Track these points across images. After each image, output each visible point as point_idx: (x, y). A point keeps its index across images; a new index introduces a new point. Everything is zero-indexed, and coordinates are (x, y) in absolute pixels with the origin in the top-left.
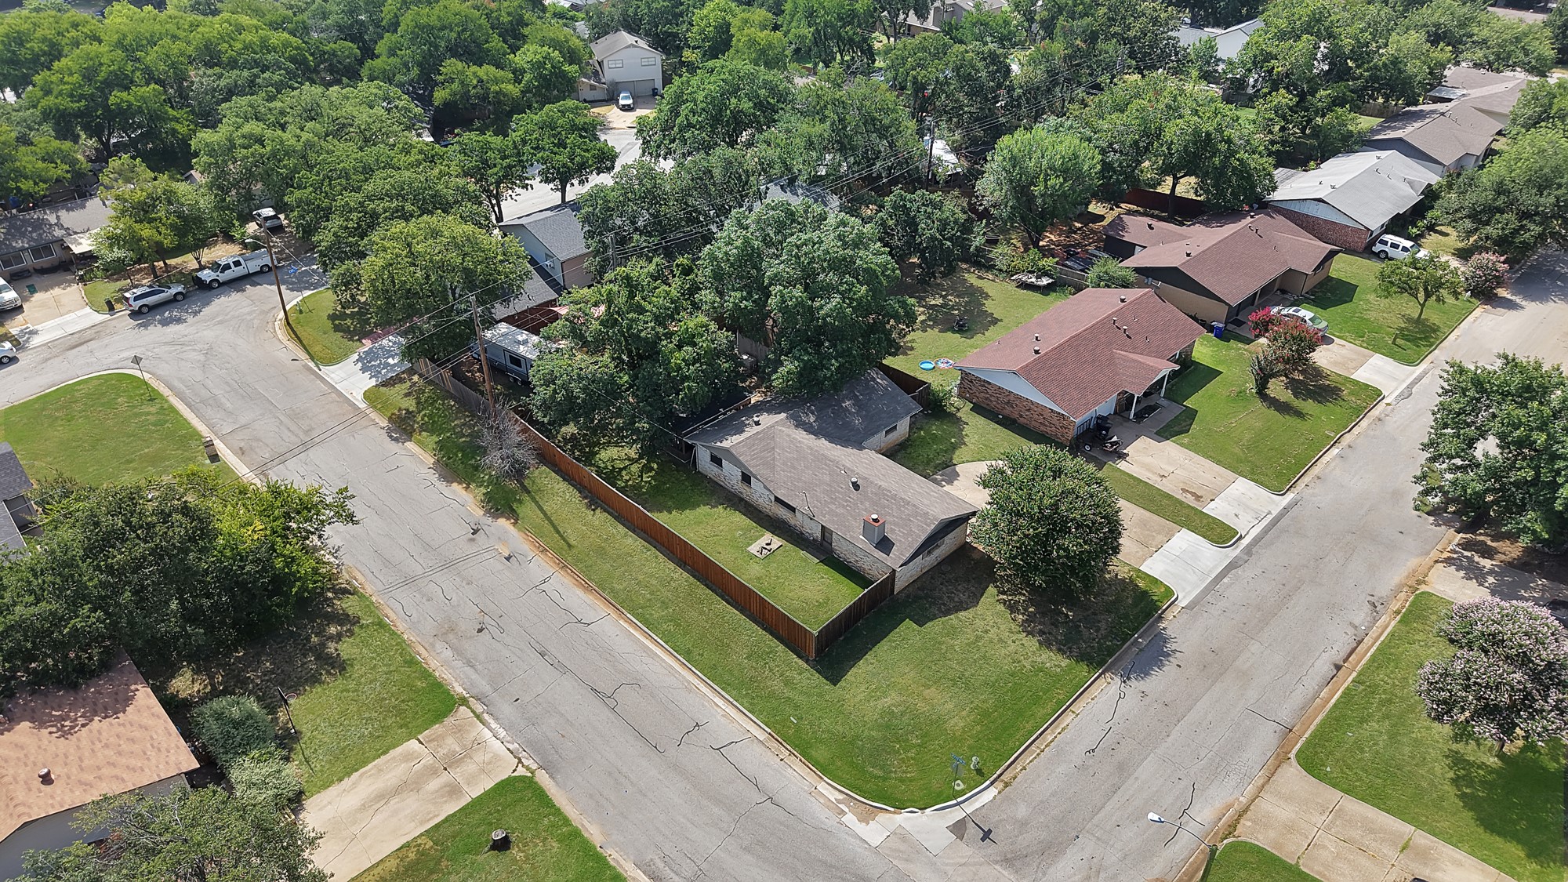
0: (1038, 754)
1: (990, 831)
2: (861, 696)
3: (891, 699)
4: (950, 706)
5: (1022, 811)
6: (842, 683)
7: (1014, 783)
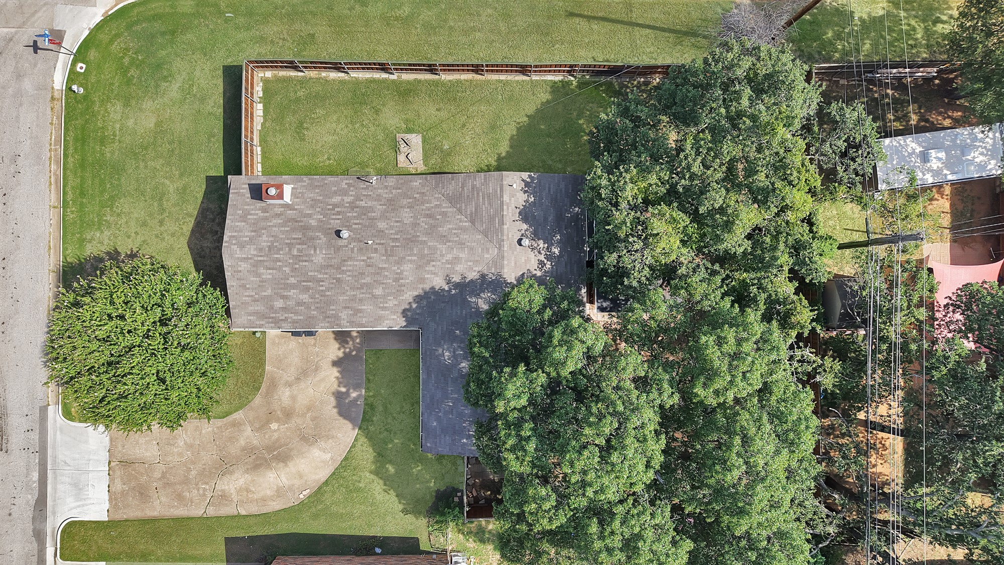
0: (51, 144)
1: (36, 52)
2: (197, 73)
3: (174, 90)
4: (130, 123)
5: (27, 85)
6: (220, 72)
7: (49, 105)
